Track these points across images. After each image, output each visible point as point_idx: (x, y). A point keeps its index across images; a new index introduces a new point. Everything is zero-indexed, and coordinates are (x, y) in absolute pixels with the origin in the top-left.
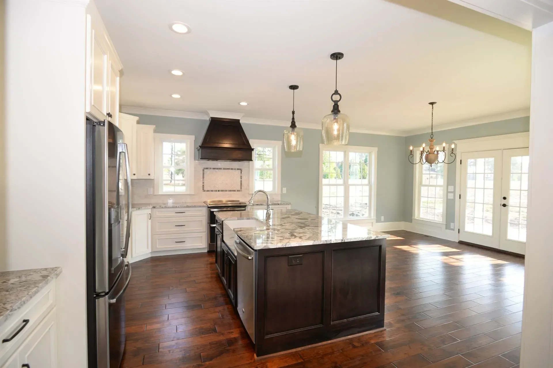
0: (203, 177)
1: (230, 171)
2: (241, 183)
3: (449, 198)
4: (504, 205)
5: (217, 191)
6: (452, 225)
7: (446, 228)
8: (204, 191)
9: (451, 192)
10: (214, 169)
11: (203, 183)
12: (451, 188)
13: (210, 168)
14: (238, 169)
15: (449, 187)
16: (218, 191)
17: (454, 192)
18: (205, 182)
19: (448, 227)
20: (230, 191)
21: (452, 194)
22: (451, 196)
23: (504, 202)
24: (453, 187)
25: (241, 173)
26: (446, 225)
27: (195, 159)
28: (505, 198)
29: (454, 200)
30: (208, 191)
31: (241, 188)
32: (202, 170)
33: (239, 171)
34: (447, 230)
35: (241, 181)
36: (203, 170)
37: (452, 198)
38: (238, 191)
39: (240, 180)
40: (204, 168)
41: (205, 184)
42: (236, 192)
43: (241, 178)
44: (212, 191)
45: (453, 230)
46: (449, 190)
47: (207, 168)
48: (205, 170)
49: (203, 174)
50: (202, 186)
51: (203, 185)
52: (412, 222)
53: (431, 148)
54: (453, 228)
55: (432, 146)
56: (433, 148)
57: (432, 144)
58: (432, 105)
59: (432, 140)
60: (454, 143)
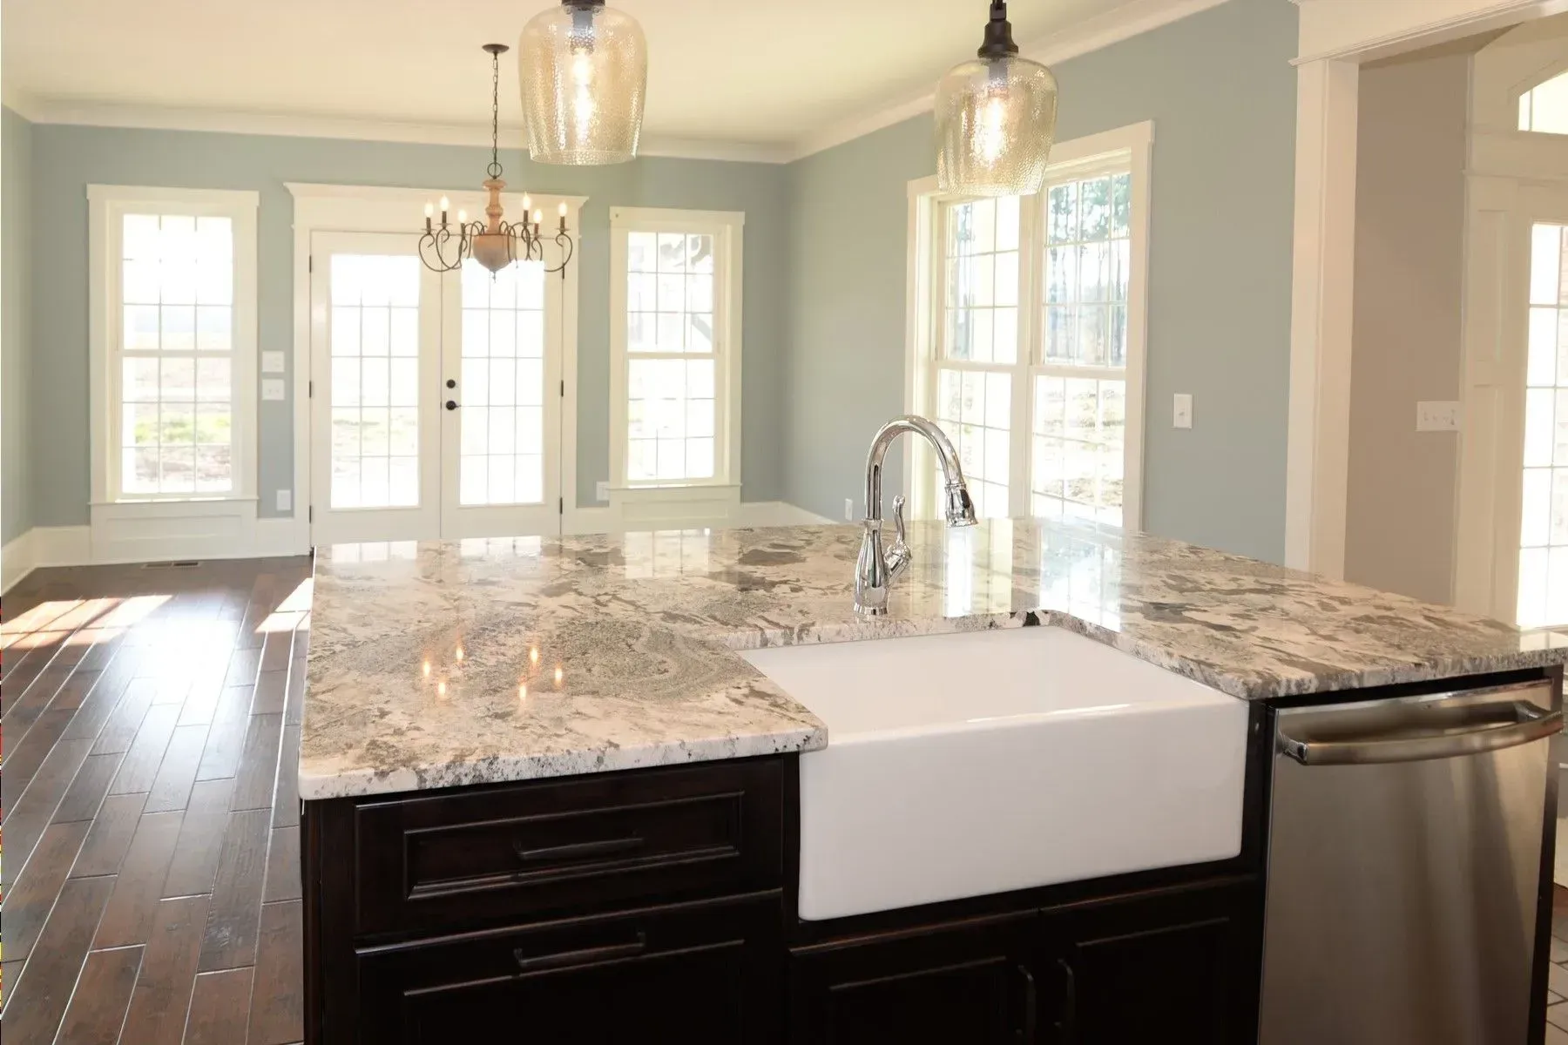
3: (266, 397)
4: (451, 406)
6: (283, 496)
7: (260, 514)
9: (273, 376)
12: (274, 360)
15: (267, 356)
17: (288, 376)
19: (265, 507)
21: (281, 383)
22: (274, 390)
23: (449, 395)
24: (281, 355)
26: (259, 502)
28: (451, 384)
29: (288, 404)
34: (263, 521)
37: (280, 396)
45: (290, 513)
46: (265, 369)
52: (88, 522)
53: (494, 214)
54: (289, 508)
55: (498, 205)
56: (499, 215)
57: (498, 199)
58: (492, 55)
59: (495, 184)
60: (286, 190)
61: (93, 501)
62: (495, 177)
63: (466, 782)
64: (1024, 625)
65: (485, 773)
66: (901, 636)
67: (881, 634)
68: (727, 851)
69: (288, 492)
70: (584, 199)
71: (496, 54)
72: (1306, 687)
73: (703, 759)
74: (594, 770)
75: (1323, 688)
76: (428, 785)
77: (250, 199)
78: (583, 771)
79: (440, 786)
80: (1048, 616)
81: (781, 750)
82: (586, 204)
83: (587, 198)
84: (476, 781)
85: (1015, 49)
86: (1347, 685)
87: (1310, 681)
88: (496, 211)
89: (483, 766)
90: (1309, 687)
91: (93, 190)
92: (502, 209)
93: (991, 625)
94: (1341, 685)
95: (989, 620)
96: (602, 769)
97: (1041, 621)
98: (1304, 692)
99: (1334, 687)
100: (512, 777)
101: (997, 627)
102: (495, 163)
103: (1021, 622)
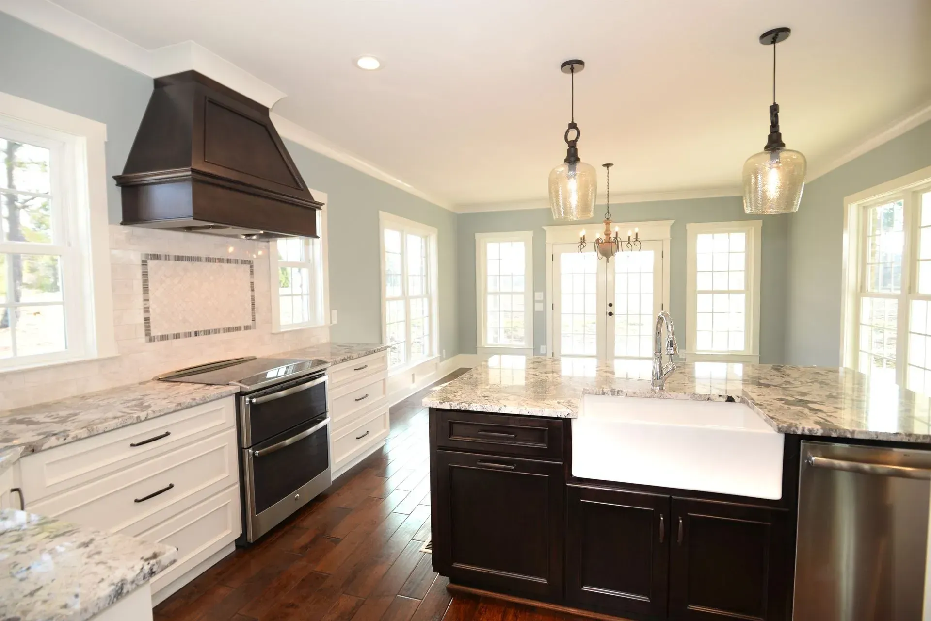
0: (146, 289)
1: (225, 266)
2: (253, 304)
3: (536, 310)
4: (611, 314)
5: (193, 334)
6: (543, 348)
7: (534, 354)
8: (152, 340)
9: (539, 302)
10: (178, 258)
11: (147, 310)
12: (539, 296)
13: (167, 258)
14: (244, 262)
15: (536, 294)
16: (196, 334)
17: (544, 301)
18: (152, 304)
19: (536, 352)
20: (229, 330)
21: (542, 304)
22: (539, 307)
23: (610, 309)
24: (542, 293)
25: (252, 272)
26: (534, 349)
27: (111, 222)
28: (611, 305)
29: (545, 312)
30: (164, 338)
31: (254, 320)
32: (140, 263)
33: (248, 267)
35: (253, 298)
36: (144, 263)
37: (541, 309)
38: (247, 328)
39: (249, 293)
40: (147, 255)
41: (152, 315)
42: (242, 333)
43: (253, 290)
44: (176, 336)
46: (536, 299)
47: (156, 257)
48: (151, 263)
49: (145, 274)
50: (143, 321)
51: (147, 319)
52: (476, 353)
53: (607, 234)
54: (545, 352)
55: (609, 230)
56: (609, 234)
57: (609, 227)
58: (606, 168)
59: (607, 222)
60: (543, 230)
61: (478, 346)
62: (608, 219)
63: (462, 409)
64: (726, 401)
65: (467, 407)
66: (664, 398)
67: (654, 396)
68: (543, 446)
69: (545, 346)
70: (673, 221)
71: (608, 168)
72: (815, 432)
73: (532, 415)
74: (499, 412)
75: (826, 434)
76: (453, 408)
77: (530, 234)
78: (496, 412)
79: (456, 409)
80: (739, 399)
81: (559, 416)
82: (673, 224)
83: (674, 221)
84: (465, 409)
85: (784, 145)
86: (843, 435)
87: (818, 430)
88: (608, 233)
89: (467, 405)
90: (817, 433)
91: (477, 236)
92: (611, 232)
93: (708, 399)
94: (838, 435)
95: (707, 397)
96: (501, 412)
97: (736, 400)
98: (814, 434)
99: (834, 435)
100: (475, 410)
101: (712, 400)
102: (608, 213)
103: (725, 400)
